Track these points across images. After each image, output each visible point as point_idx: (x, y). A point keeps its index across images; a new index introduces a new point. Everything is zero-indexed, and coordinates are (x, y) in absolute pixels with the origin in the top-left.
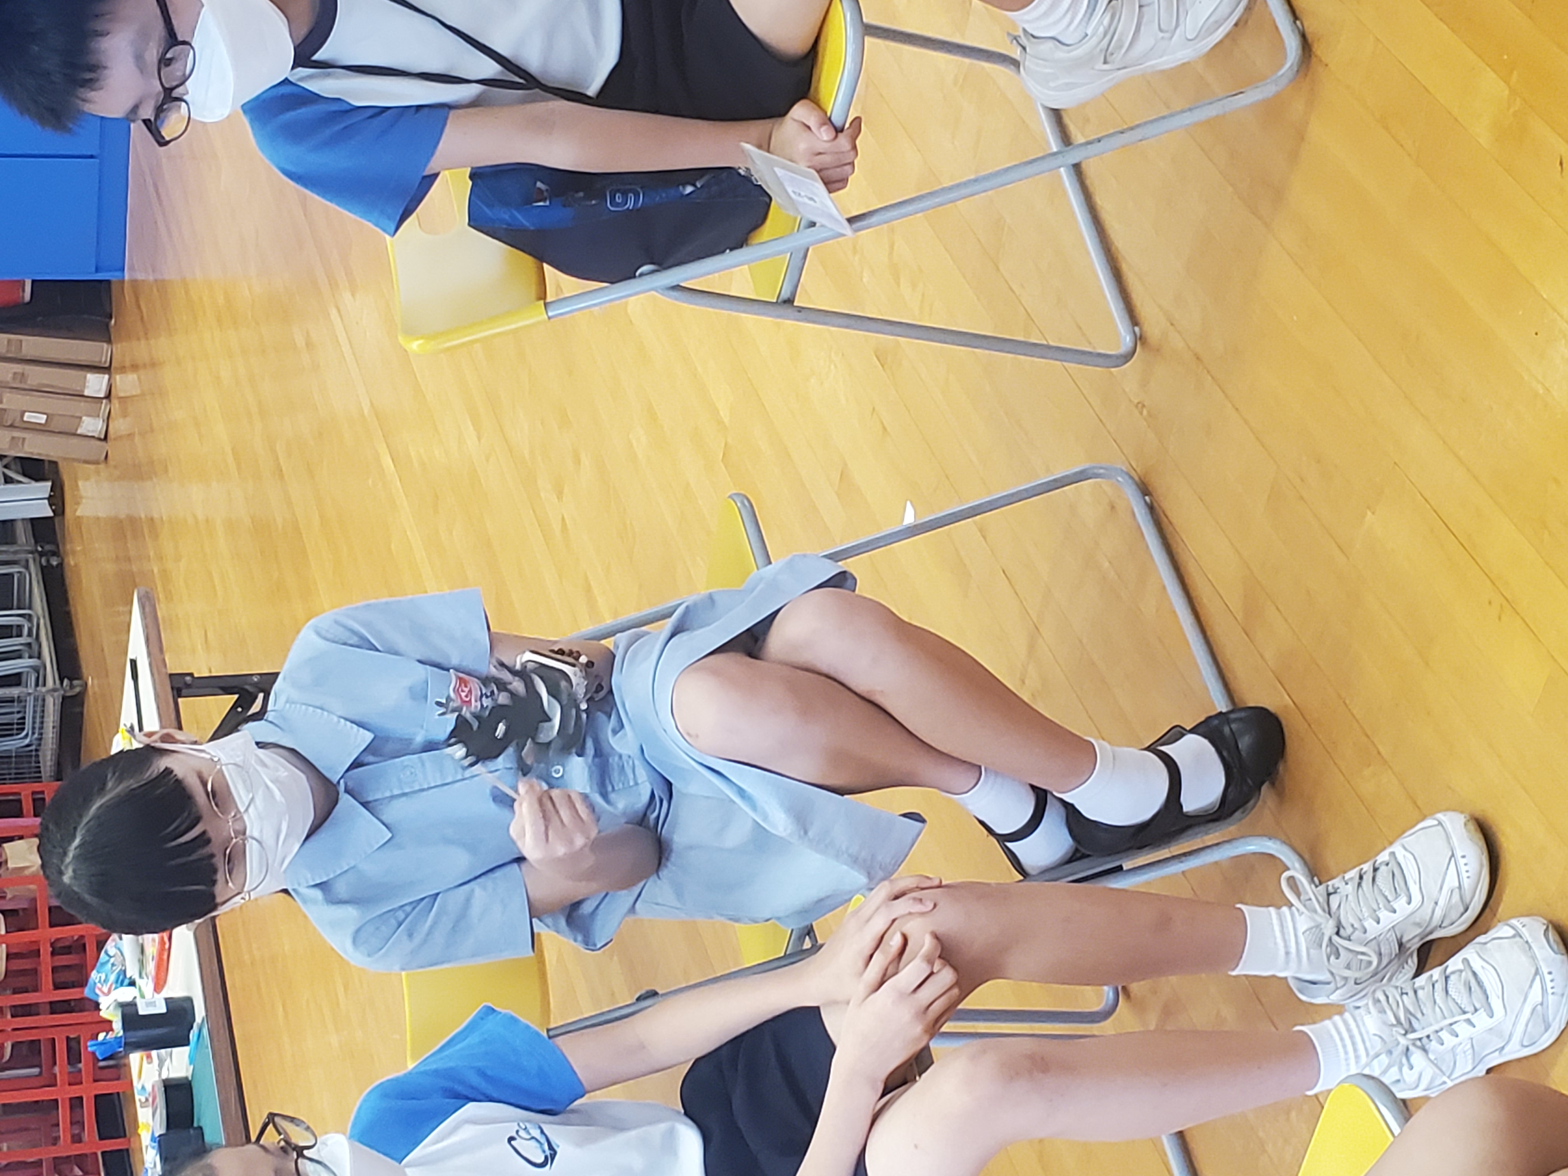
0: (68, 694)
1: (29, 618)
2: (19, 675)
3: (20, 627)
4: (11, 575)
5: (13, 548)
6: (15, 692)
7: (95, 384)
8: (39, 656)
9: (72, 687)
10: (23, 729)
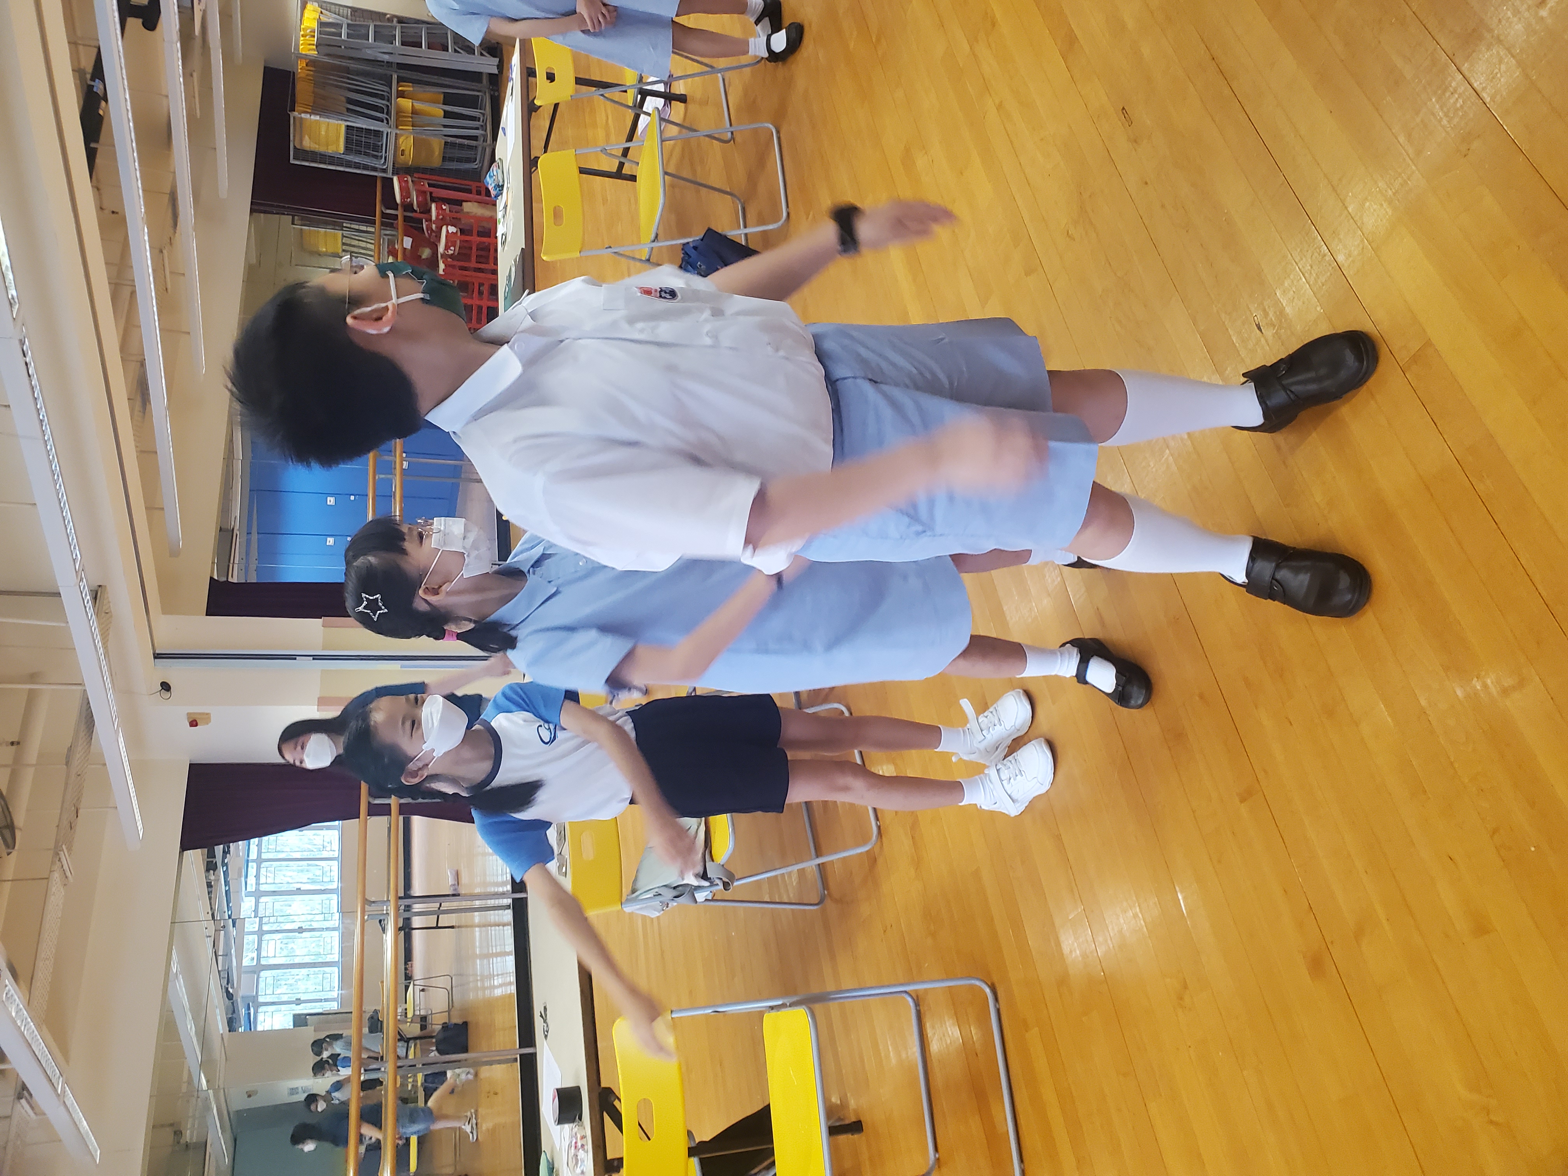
1: (484, 115)
2: (477, 137)
3: (479, 118)
4: (478, 96)
5: (480, 85)
6: (473, 143)
8: (486, 131)
10: (475, 162)
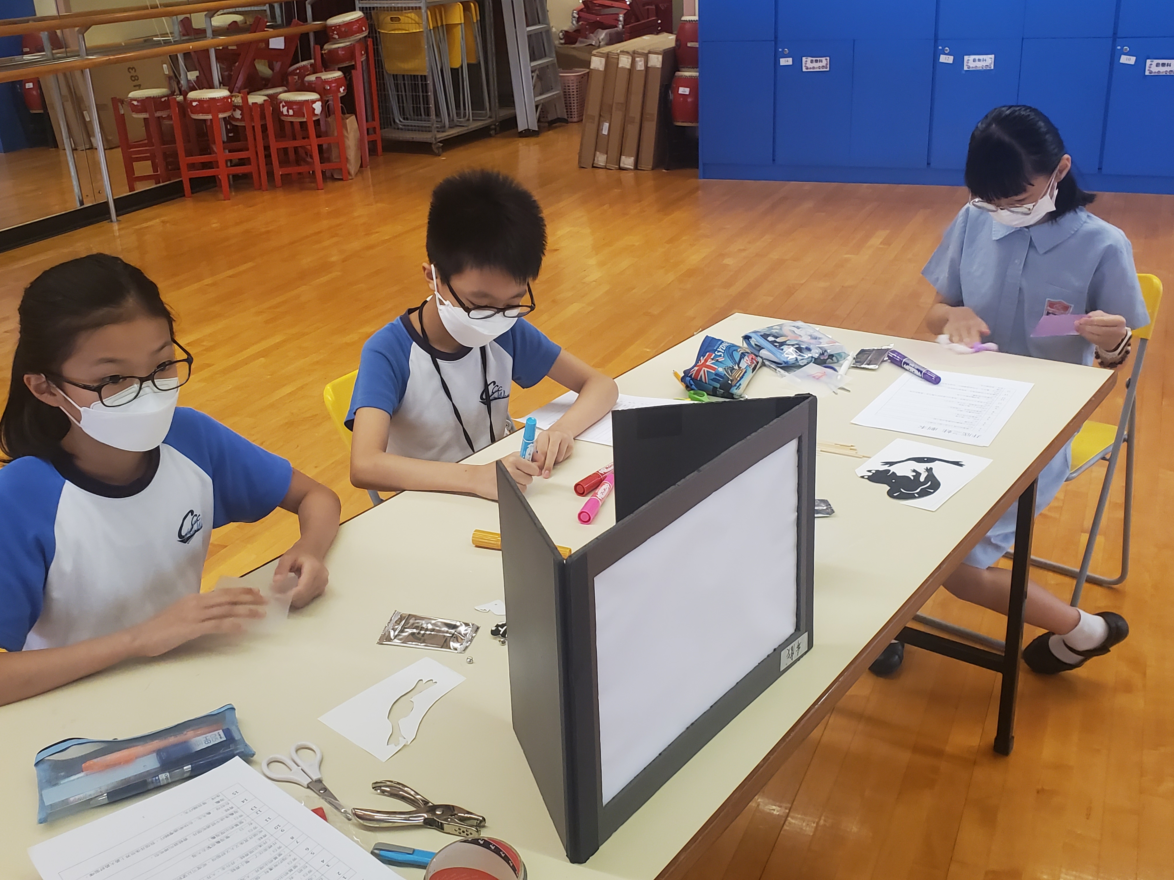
0: (433, 146)
1: (468, 121)
2: (441, 116)
3: (461, 116)
7: (628, 162)
8: (450, 128)
9: (438, 148)
